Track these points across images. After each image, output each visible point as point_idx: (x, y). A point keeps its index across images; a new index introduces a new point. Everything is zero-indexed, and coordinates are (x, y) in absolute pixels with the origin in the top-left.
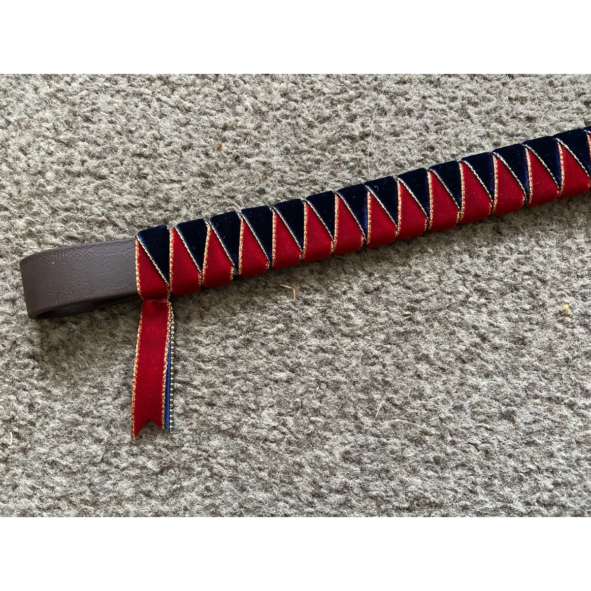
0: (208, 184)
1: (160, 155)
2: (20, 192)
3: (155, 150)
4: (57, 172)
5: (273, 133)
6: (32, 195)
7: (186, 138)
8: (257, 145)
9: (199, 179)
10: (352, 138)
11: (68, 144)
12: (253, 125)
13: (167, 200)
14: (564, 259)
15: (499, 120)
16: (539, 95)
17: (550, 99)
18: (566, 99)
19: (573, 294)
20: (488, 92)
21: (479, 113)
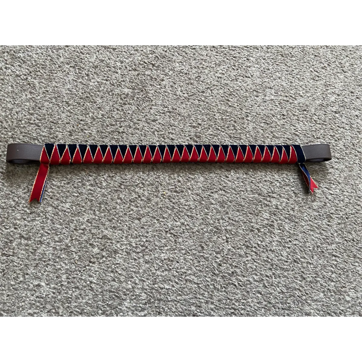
0: (71, 135)
1: (59, 124)
2: (12, 125)
3: (58, 122)
4: (26, 122)
5: (96, 125)
6: (16, 126)
7: (68, 120)
8: (89, 128)
9: (68, 133)
10: (119, 132)
11: (32, 114)
12: (90, 122)
13: (57, 137)
14: (169, 180)
15: (163, 138)
16: (177, 133)
17: (181, 135)
18: (185, 136)
19: (169, 190)
20: (163, 129)
21: (158, 134)
